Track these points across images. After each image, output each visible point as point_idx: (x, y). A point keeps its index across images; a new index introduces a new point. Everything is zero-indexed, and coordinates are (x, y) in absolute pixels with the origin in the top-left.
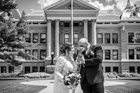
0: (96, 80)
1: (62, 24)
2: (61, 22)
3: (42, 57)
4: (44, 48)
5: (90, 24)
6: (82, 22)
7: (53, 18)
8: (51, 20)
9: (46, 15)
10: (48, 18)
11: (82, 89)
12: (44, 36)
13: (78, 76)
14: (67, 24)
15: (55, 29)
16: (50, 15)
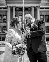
0: (40, 49)
1: (17, 9)
2: (16, 7)
3: (4, 31)
4: (5, 25)
5: (35, 9)
6: (30, 8)
7: (11, 5)
8: (10, 6)
9: (7, 3)
10: (8, 5)
11: (28, 56)
12: (5, 17)
13: (25, 46)
14: (20, 9)
15: (12, 12)
16: (9, 3)
